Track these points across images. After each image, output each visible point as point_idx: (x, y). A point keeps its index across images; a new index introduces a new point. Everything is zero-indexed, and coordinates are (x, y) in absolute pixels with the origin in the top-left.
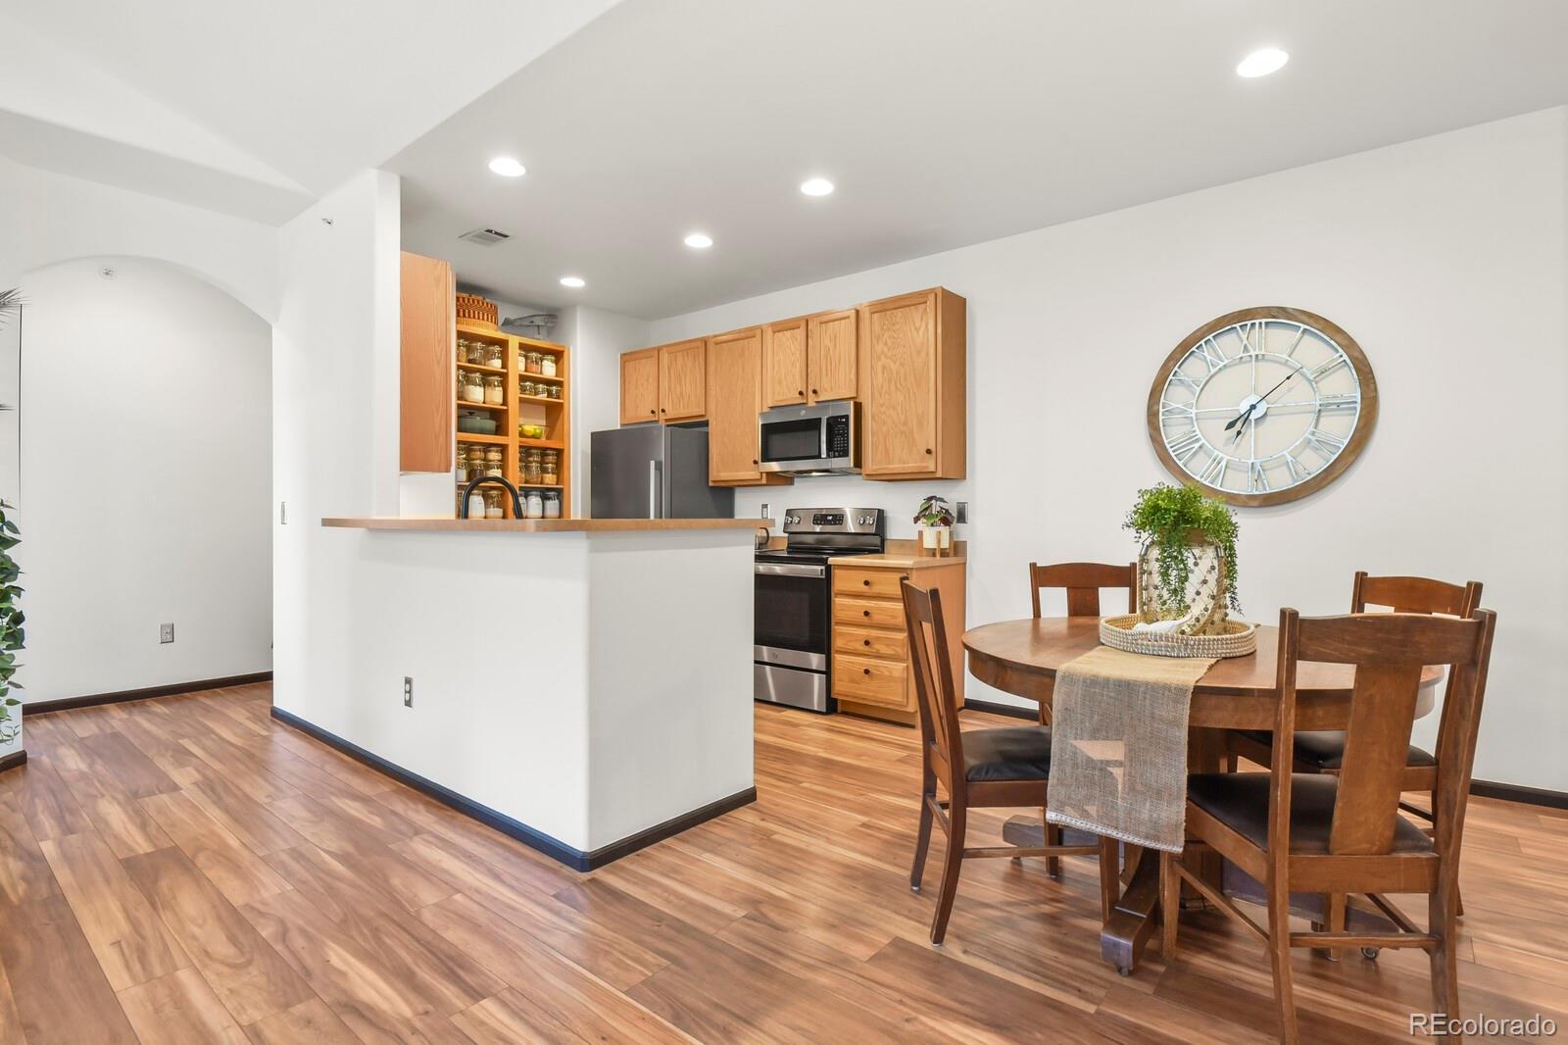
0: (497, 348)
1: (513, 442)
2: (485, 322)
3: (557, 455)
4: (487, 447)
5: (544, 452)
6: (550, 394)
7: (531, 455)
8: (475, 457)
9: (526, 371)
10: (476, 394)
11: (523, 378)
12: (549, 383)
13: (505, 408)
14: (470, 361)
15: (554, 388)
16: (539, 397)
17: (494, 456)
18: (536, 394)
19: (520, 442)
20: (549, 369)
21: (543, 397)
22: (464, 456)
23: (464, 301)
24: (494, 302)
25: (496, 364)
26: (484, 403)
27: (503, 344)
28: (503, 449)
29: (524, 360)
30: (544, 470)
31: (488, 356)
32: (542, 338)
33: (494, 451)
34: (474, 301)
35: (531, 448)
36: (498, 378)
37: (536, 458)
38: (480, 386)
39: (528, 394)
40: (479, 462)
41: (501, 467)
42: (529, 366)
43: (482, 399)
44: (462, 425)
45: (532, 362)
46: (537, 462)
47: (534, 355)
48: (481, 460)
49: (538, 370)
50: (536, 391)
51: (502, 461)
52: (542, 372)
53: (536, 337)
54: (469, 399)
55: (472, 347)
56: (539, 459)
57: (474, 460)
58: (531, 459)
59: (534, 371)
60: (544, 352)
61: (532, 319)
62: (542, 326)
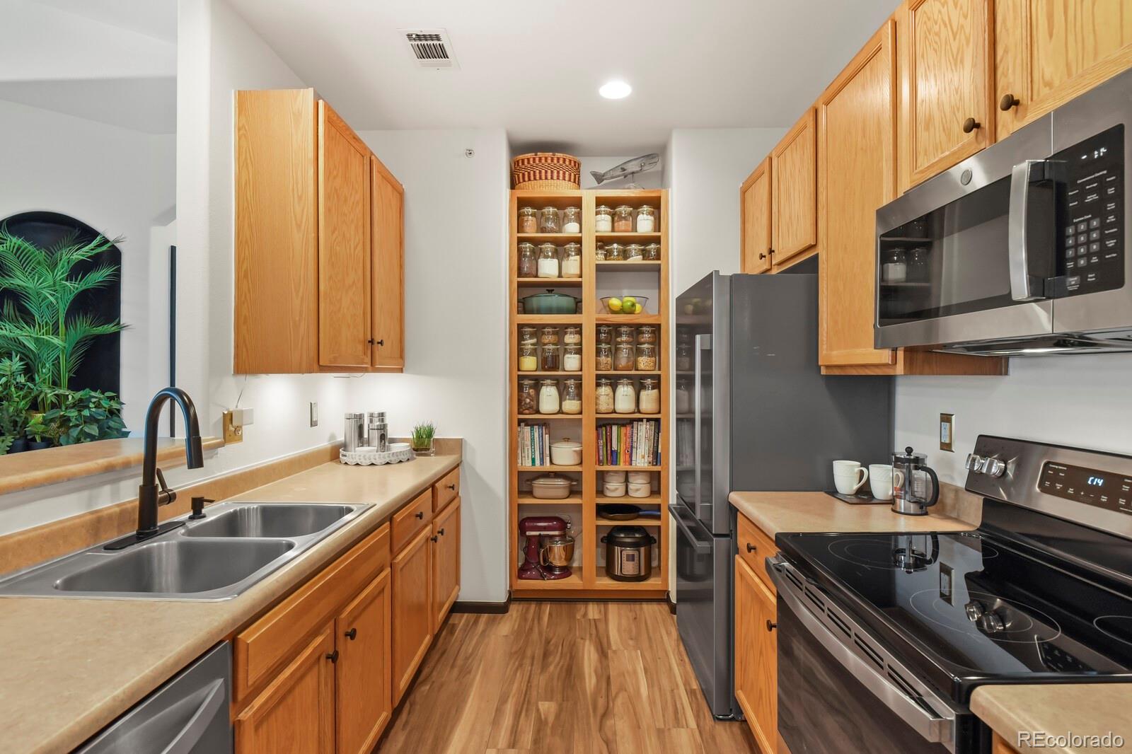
0: (571, 211)
1: (589, 319)
2: (561, 182)
3: (653, 332)
4: (561, 330)
5: (637, 329)
6: (645, 254)
7: (620, 335)
8: (546, 341)
9: (613, 230)
10: (548, 268)
11: (602, 242)
12: (644, 241)
13: (580, 279)
14: (543, 230)
15: (653, 246)
16: (630, 261)
17: (570, 339)
18: (626, 258)
19: (597, 320)
20: (645, 225)
21: (636, 259)
22: (534, 341)
23: (529, 162)
24: (577, 159)
25: (571, 229)
26: (560, 276)
27: (577, 203)
28: (578, 328)
29: (609, 218)
30: (639, 352)
31: (560, 221)
32: (635, 188)
33: (571, 333)
34: (540, 159)
35: (620, 325)
36: (573, 245)
37: (624, 338)
38: (553, 257)
39: (614, 260)
40: (551, 347)
41: (579, 351)
42: (616, 224)
43: (556, 273)
44: (523, 306)
45: (621, 218)
46: (627, 343)
47: (624, 210)
48: (553, 344)
49: (630, 229)
50: (625, 255)
51: (581, 344)
52: (634, 229)
53: (627, 186)
54: (539, 274)
55: (543, 214)
56: (631, 339)
57: (545, 344)
58: (619, 339)
59: (623, 230)
60: (636, 204)
61: (624, 167)
62: (637, 172)
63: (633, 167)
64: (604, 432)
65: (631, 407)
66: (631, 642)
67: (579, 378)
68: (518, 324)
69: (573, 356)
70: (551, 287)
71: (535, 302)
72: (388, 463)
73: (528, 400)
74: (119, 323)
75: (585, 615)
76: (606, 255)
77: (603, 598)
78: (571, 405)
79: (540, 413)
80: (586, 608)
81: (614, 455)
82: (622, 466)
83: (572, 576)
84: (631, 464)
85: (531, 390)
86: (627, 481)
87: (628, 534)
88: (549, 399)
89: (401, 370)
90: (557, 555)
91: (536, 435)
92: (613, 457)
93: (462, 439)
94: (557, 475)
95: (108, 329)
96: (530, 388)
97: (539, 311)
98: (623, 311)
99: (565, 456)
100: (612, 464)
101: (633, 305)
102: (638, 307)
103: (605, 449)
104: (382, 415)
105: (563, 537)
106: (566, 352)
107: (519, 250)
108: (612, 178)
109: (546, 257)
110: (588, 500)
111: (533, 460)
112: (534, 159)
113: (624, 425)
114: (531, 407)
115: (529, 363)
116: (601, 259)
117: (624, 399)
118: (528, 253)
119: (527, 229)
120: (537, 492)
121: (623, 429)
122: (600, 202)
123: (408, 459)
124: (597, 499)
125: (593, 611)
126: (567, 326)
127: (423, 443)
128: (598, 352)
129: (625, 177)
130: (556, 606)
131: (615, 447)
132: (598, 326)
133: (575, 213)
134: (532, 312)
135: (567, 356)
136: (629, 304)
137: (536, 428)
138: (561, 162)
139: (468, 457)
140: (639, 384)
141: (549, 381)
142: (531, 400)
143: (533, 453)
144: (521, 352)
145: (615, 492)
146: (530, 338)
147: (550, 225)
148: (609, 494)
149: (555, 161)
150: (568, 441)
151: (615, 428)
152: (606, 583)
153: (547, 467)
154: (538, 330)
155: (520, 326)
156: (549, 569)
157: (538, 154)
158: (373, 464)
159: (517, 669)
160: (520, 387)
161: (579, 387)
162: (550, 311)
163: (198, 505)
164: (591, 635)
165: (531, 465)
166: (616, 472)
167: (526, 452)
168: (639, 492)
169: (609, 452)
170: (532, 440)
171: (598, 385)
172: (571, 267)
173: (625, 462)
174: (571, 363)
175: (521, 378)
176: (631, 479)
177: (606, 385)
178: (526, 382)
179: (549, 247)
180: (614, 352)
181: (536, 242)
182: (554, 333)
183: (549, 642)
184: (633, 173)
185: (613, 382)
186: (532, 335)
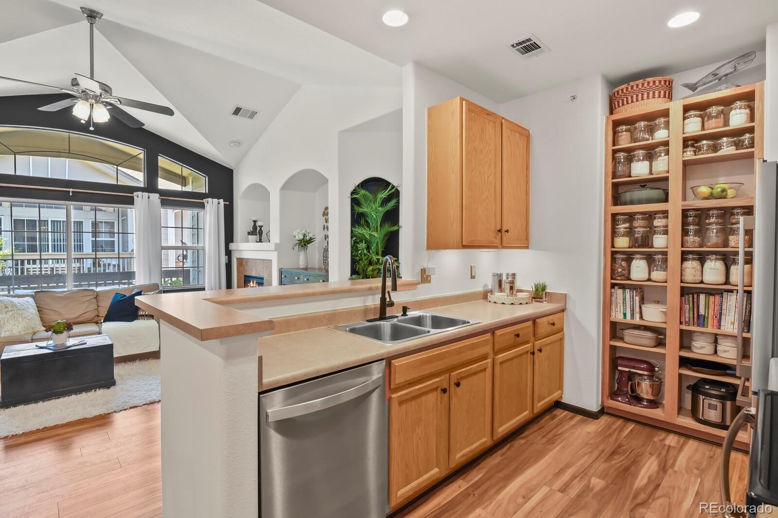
0: (661, 121)
1: (675, 206)
2: (651, 100)
3: (745, 213)
4: (650, 216)
6: (738, 144)
7: (708, 217)
8: (637, 225)
9: (703, 128)
10: (640, 169)
11: (689, 142)
12: (737, 133)
13: (667, 175)
14: (634, 140)
16: (720, 153)
17: (658, 222)
18: (716, 150)
19: (682, 206)
21: (727, 151)
22: (627, 225)
23: (622, 92)
24: (668, 78)
25: (661, 135)
26: (651, 173)
27: (665, 113)
28: (665, 214)
31: (651, 130)
32: (727, 88)
33: (659, 218)
34: (632, 87)
35: (709, 209)
36: (662, 148)
37: (713, 220)
38: (643, 160)
39: (703, 154)
40: (641, 230)
41: (666, 232)
42: (706, 124)
43: (647, 171)
44: (617, 200)
45: (710, 117)
46: (717, 224)
47: (714, 110)
48: (643, 227)
49: (721, 124)
50: (715, 148)
51: (667, 226)
52: (726, 123)
53: (717, 89)
54: (632, 175)
55: (635, 128)
56: (720, 221)
57: (636, 228)
58: (707, 221)
59: (714, 126)
60: (727, 102)
61: (717, 72)
62: (731, 73)
63: (727, 69)
64: (691, 299)
65: (722, 279)
66: (695, 471)
67: (665, 254)
68: (612, 214)
69: (661, 236)
70: (643, 183)
71: (628, 196)
72: (512, 304)
73: (620, 270)
74: (399, 225)
75: (663, 440)
76: (695, 152)
77: (686, 434)
78: (658, 275)
79: (630, 279)
80: (666, 436)
81: (702, 319)
82: (710, 329)
83: (658, 409)
84: (719, 328)
85: (623, 263)
86: (716, 342)
87: (714, 388)
88: (639, 270)
89: (527, 247)
90: (645, 389)
91: (628, 296)
92: (701, 320)
93: (566, 294)
94: (646, 328)
95: (395, 228)
96: (623, 260)
97: (632, 203)
98: (711, 197)
99: (653, 314)
100: (698, 326)
101: (724, 190)
102: (730, 193)
103: (691, 313)
104: (514, 275)
105: (651, 377)
106: (655, 233)
107: (614, 158)
108: (705, 84)
109: (639, 160)
110: (672, 351)
111: (625, 315)
112: (627, 88)
113: (711, 294)
114: (623, 275)
115: (622, 243)
116: (690, 155)
117: (713, 271)
118: (622, 160)
119: (621, 142)
120: (627, 339)
121: (712, 298)
122: (687, 109)
123: (527, 303)
124: (680, 352)
125: (672, 440)
126: (656, 213)
127: (539, 294)
128: (685, 233)
129: (720, 80)
130: (638, 427)
131: (702, 311)
132: (684, 211)
133: (665, 121)
134: (625, 204)
135: (655, 236)
136: (719, 190)
137: (628, 291)
138: (651, 84)
139: (570, 306)
140: (728, 260)
141: (638, 256)
142: (622, 270)
143: (625, 309)
144: (614, 233)
145: (701, 349)
146: (623, 224)
147: (641, 135)
148: (695, 350)
149: (646, 85)
150: (658, 303)
151: (702, 297)
152: (688, 422)
153: (637, 320)
154: (631, 217)
155: (614, 216)
156: (637, 399)
157: (630, 83)
158: (503, 303)
159: (587, 453)
160: (613, 260)
161: (665, 261)
162: (640, 202)
163: (405, 310)
164: (660, 454)
165: (623, 318)
166: (703, 333)
167: (619, 308)
168: (728, 353)
169: (696, 315)
170: (624, 299)
171: (683, 259)
172: (661, 165)
173: (713, 326)
174: (659, 241)
175: (614, 253)
176: (719, 341)
177: (694, 259)
178: (619, 256)
179: (641, 153)
180: (701, 232)
181: (628, 150)
182: (643, 219)
183: (621, 447)
184: (726, 75)
185: (702, 258)
186: (625, 221)
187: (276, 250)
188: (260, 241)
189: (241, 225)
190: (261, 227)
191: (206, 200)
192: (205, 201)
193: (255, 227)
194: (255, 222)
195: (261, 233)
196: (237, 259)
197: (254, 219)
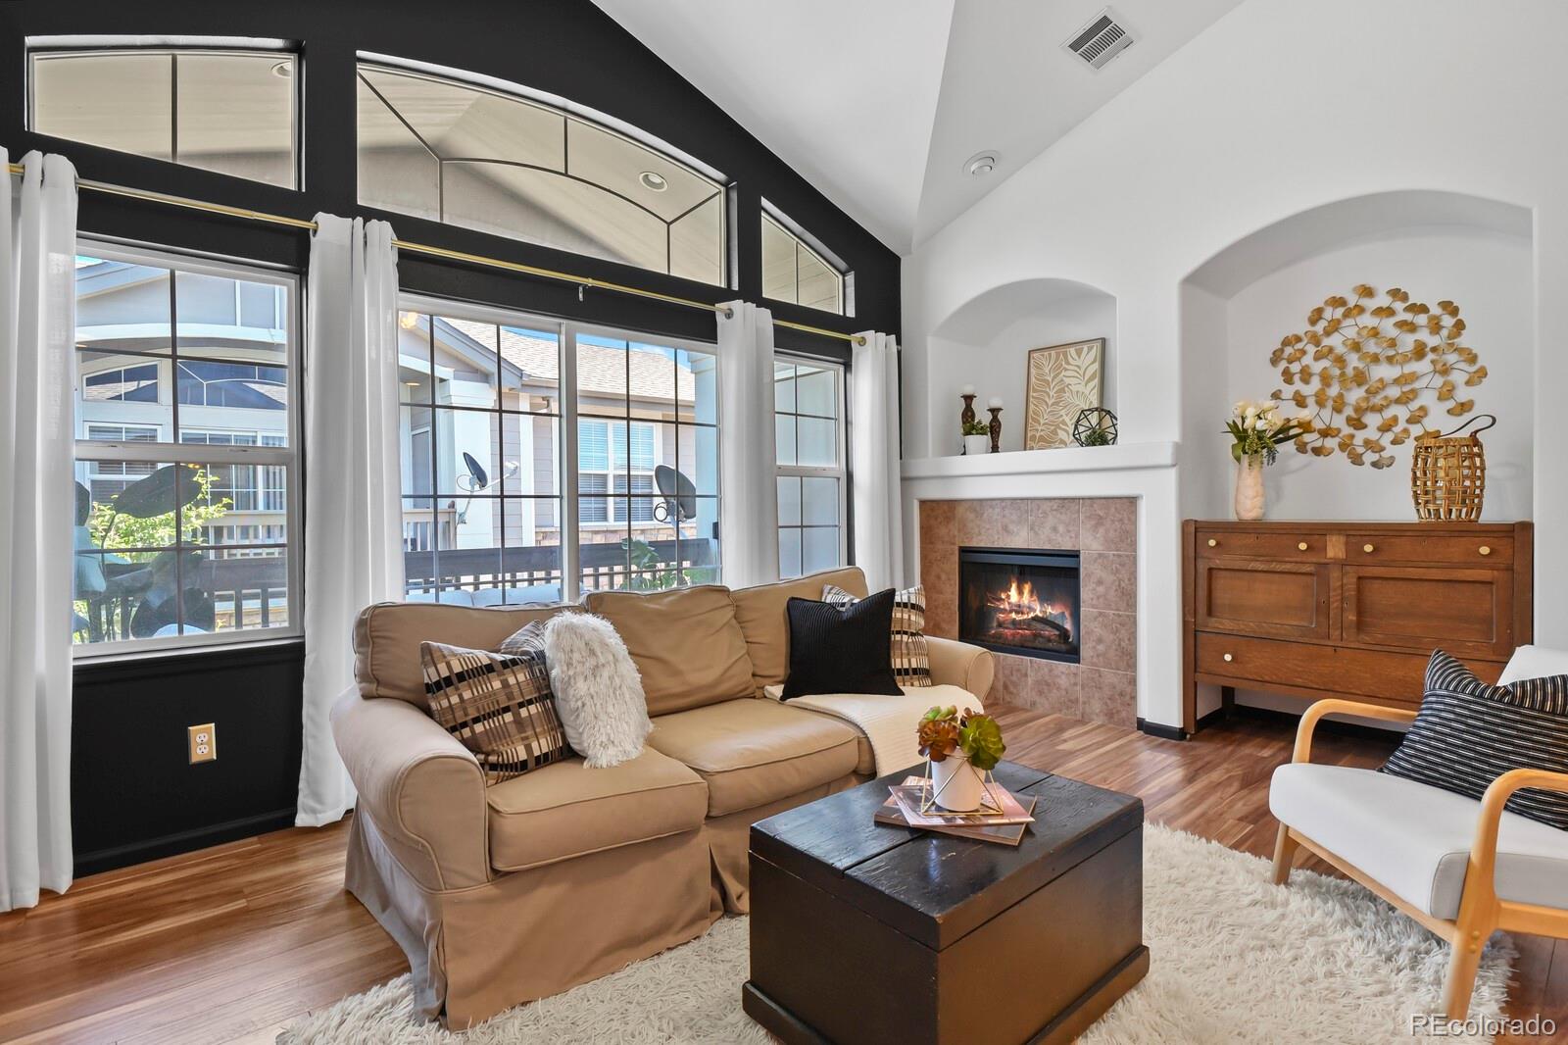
187: (1174, 466)
188: (995, 449)
189: (936, 411)
190: (994, 411)
191: (858, 335)
192: (854, 338)
193: (968, 414)
194: (969, 399)
195: (994, 429)
196: (923, 503)
197: (968, 391)
